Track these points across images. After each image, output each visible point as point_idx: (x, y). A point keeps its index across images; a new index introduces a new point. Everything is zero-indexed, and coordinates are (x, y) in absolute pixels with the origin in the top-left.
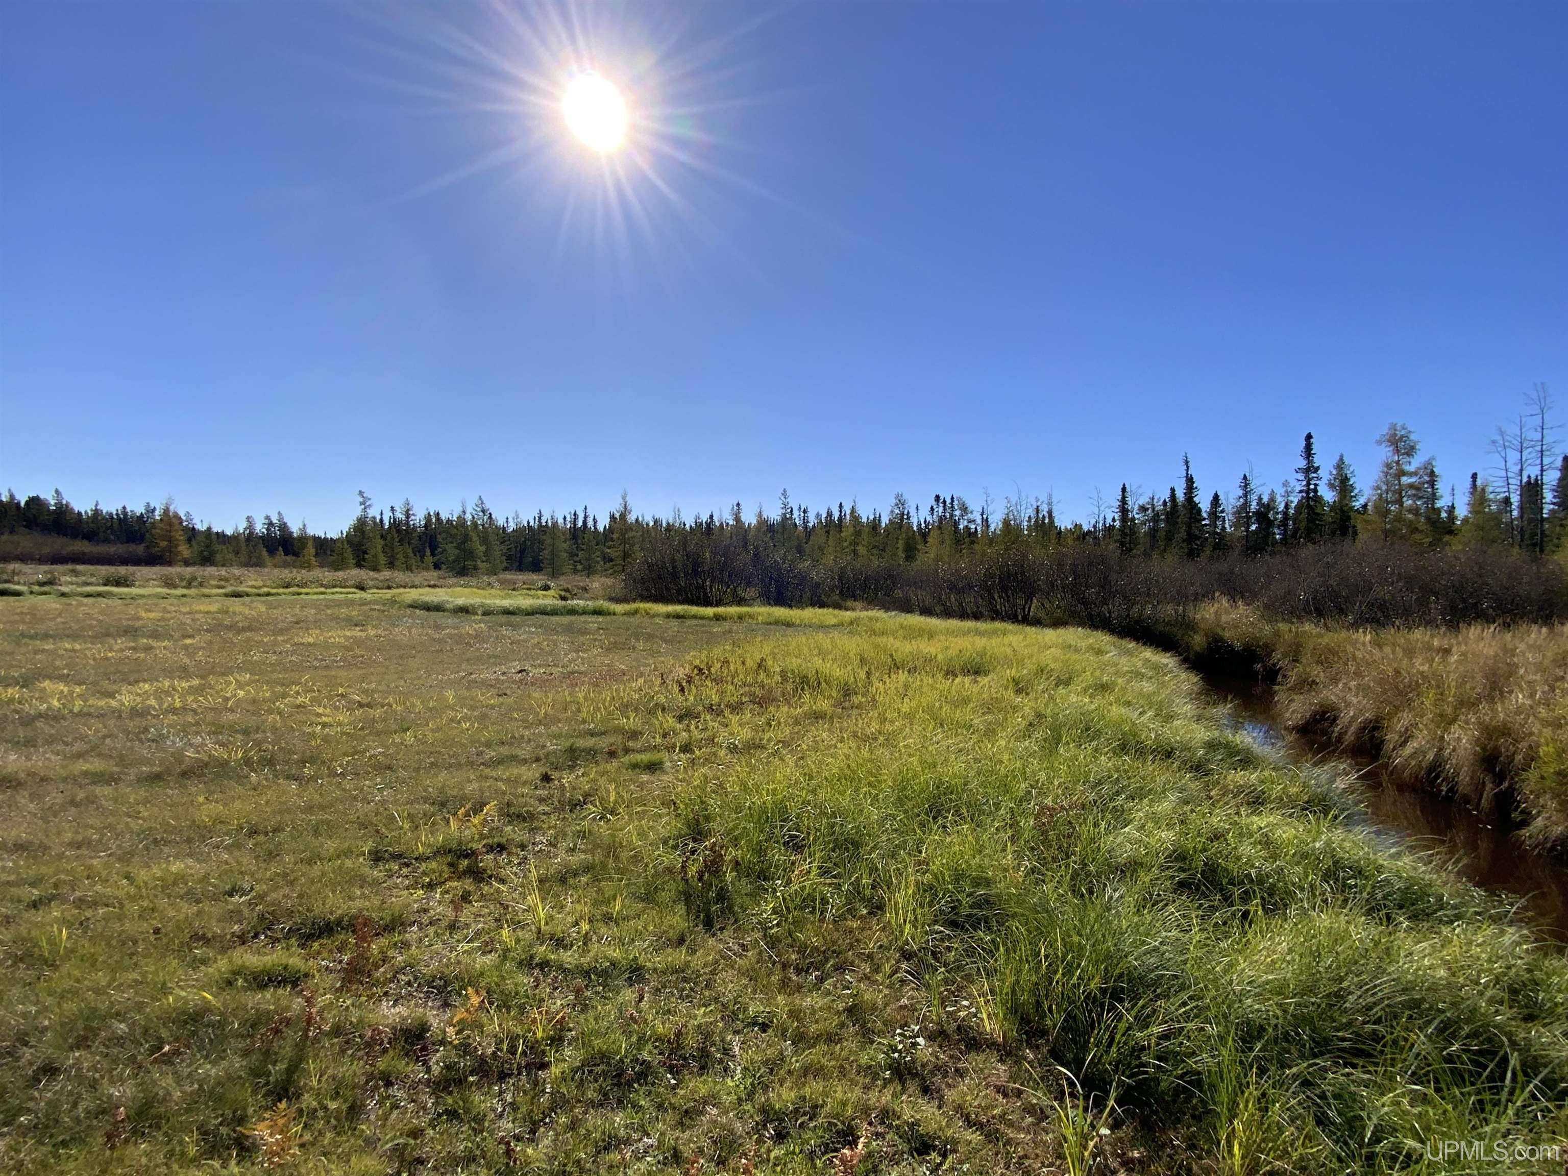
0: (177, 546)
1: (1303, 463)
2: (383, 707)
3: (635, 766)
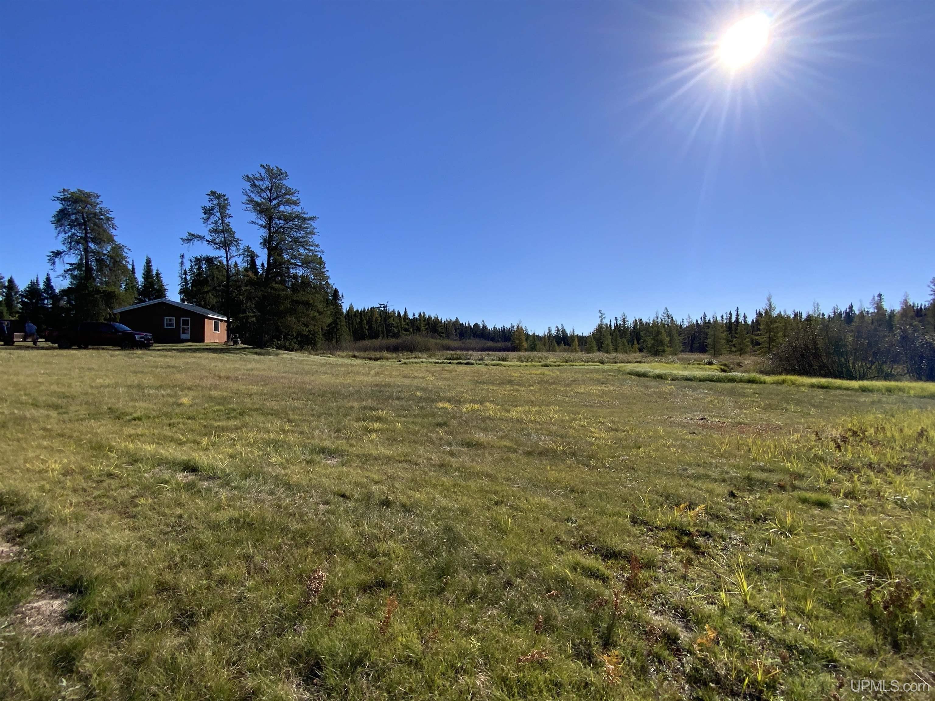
0: (522, 342)
2: (624, 432)
3: (804, 501)
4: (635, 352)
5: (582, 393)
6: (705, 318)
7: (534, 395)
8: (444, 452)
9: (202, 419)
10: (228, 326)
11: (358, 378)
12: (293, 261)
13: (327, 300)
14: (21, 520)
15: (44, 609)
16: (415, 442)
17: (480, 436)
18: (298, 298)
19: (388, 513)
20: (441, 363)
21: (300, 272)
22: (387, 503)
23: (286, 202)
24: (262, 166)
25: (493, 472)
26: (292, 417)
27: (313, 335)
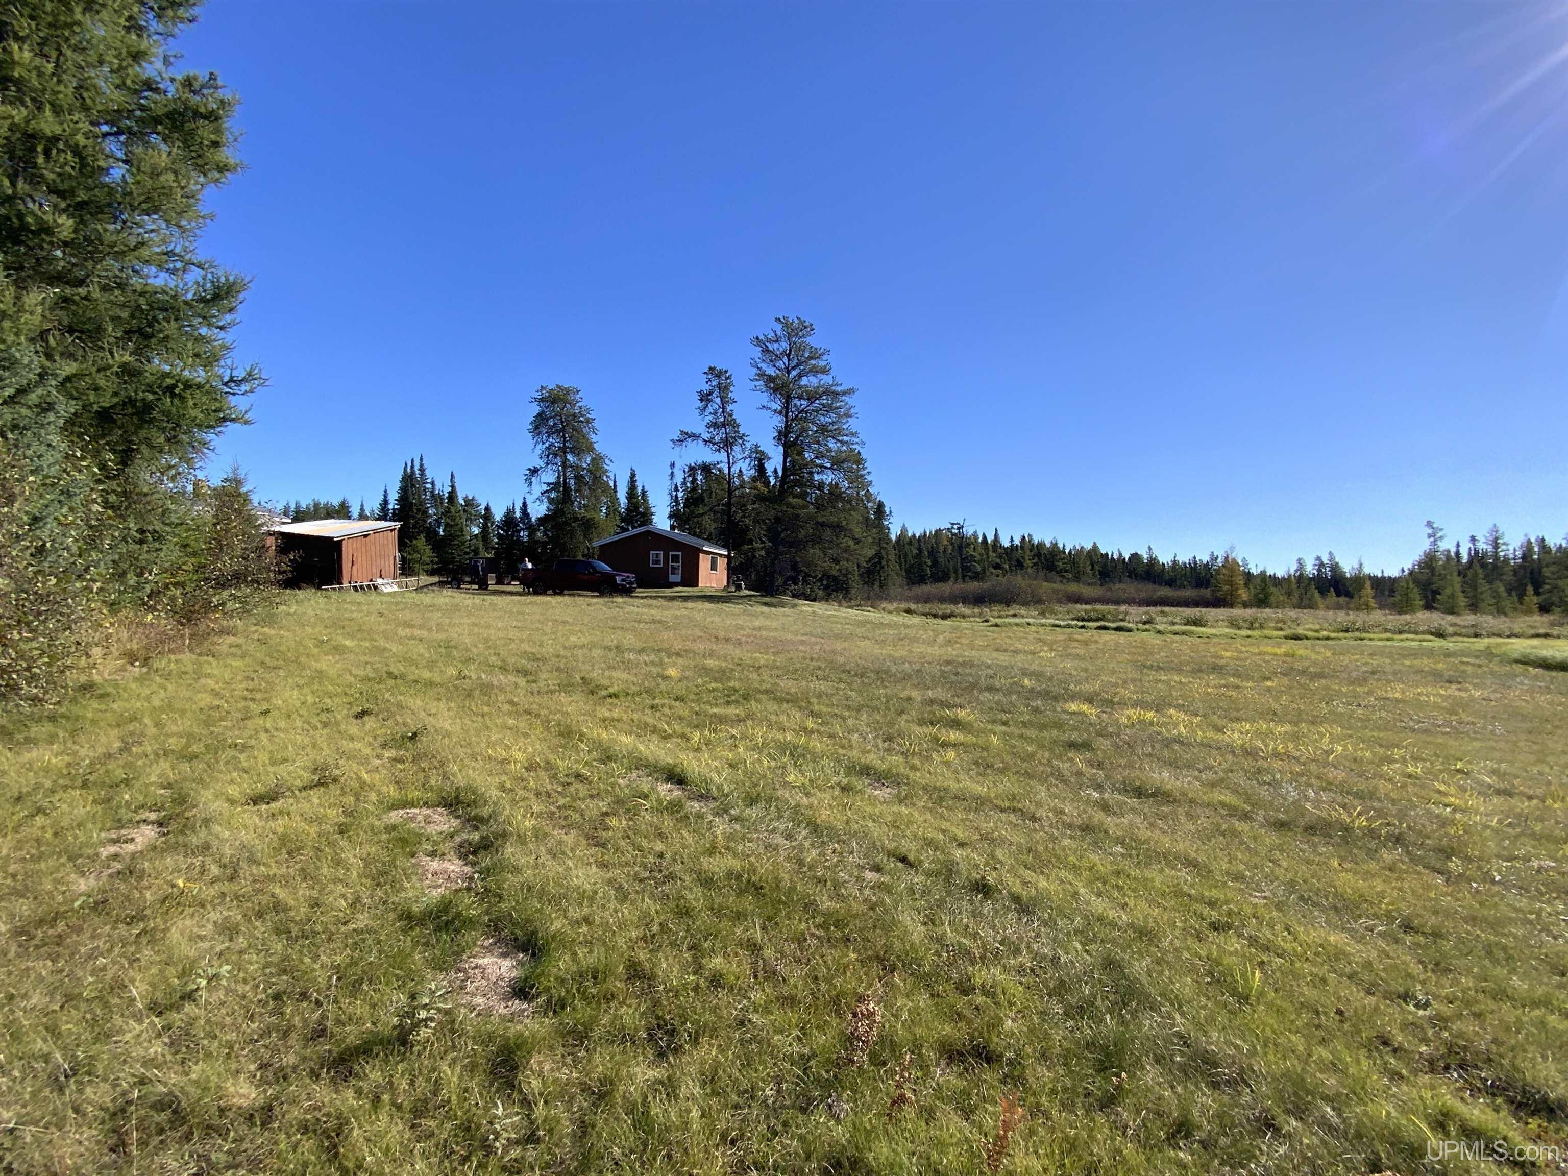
0: (1237, 589)
4: (1529, 612)
5: (1398, 701)
7: (1277, 699)
8: (1088, 802)
9: (693, 701)
10: (729, 564)
11: (918, 649)
12: (818, 462)
13: (867, 519)
14: (476, 828)
15: (490, 971)
16: (1029, 775)
17: (1163, 777)
18: (824, 519)
19: (987, 908)
20: (1064, 627)
21: (828, 478)
22: (982, 888)
23: (811, 371)
24: (778, 320)
25: (1202, 858)
26: (816, 708)
27: (846, 575)
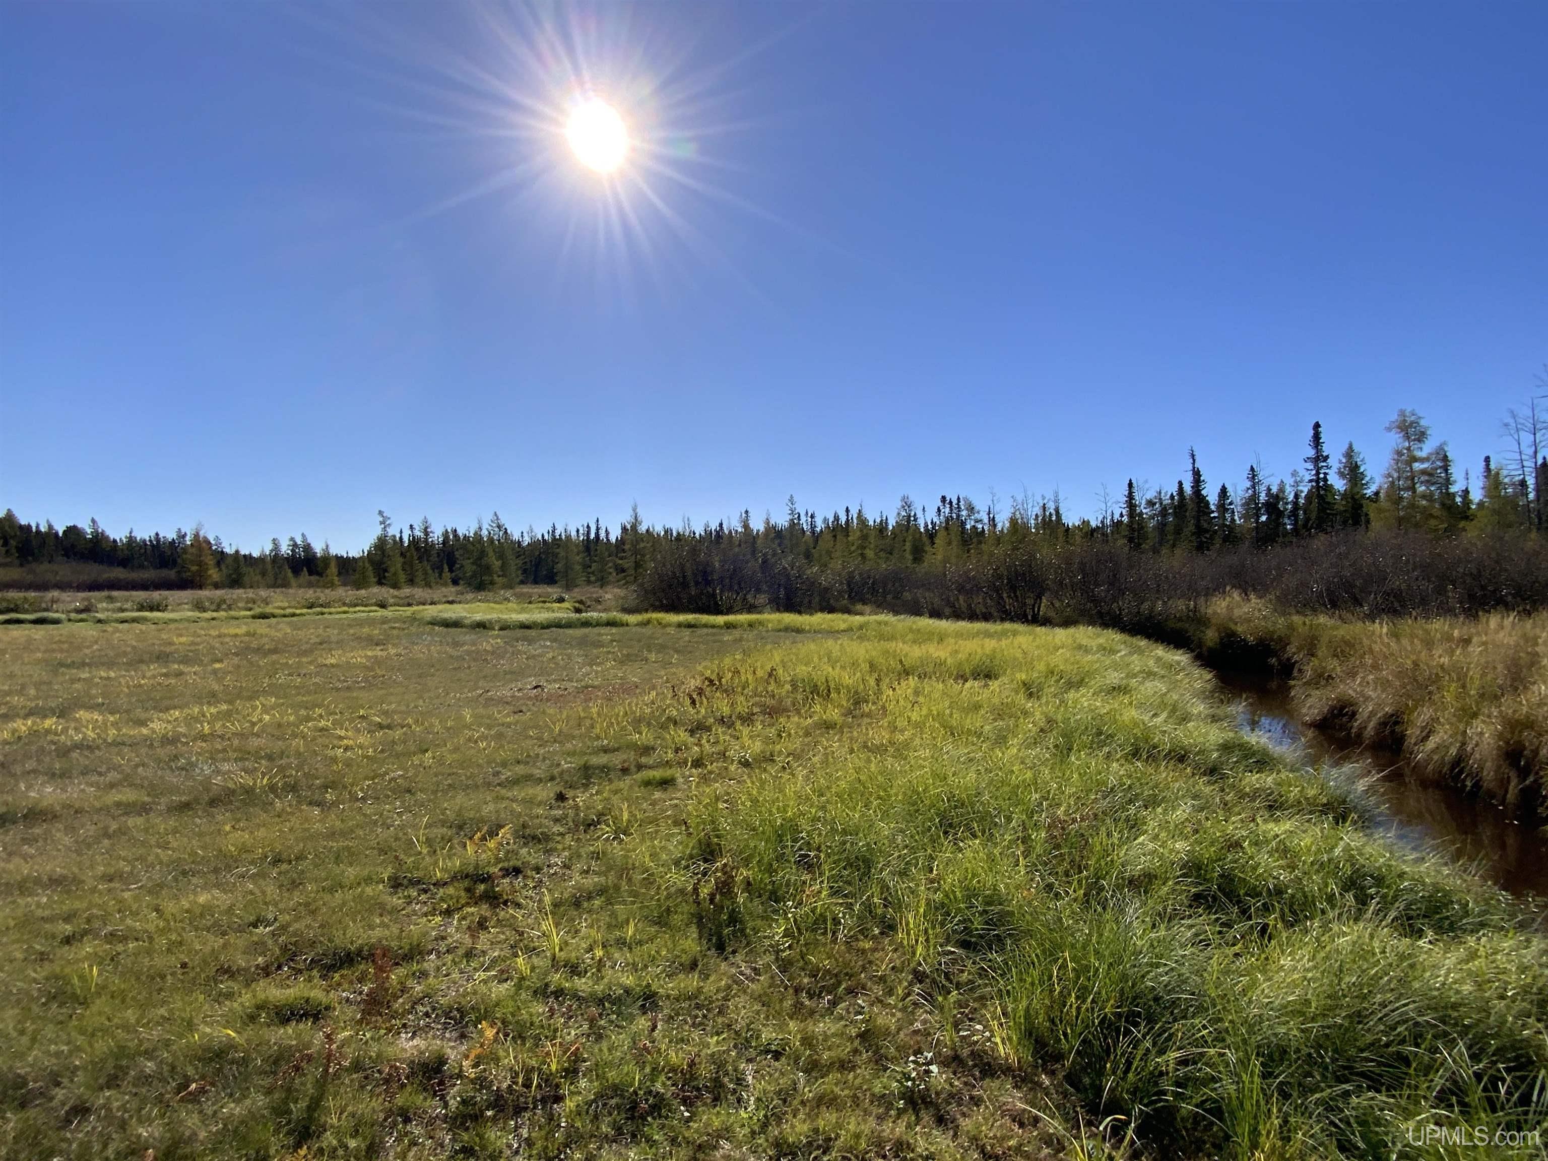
0: (207, 569)
1: (1311, 453)
2: (402, 728)
3: (647, 783)
4: (445, 585)
6: (553, 532)
17: (43, 794)
25: (71, 871)
